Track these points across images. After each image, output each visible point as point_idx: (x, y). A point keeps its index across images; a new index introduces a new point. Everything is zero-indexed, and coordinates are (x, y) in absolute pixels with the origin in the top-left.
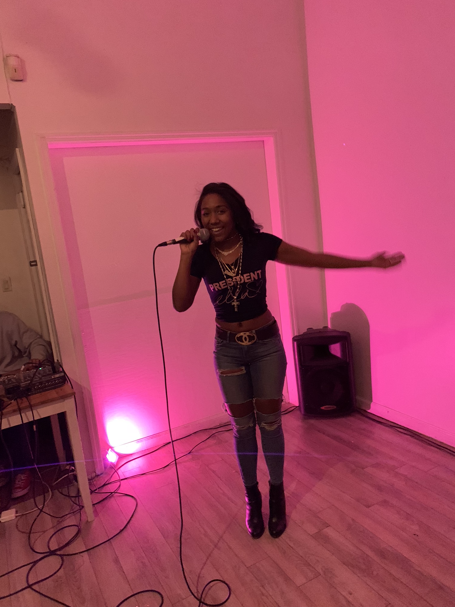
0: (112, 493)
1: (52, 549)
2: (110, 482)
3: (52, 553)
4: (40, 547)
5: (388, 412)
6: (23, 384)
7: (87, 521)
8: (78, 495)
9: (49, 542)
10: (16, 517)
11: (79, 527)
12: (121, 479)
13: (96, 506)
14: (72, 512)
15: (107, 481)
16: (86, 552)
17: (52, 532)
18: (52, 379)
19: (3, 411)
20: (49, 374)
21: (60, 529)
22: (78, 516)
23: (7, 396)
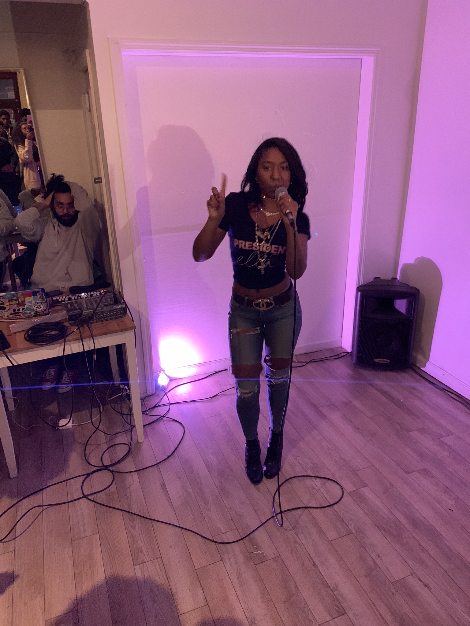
0: (161, 416)
1: (105, 465)
2: (159, 405)
3: (106, 468)
4: (95, 460)
5: (443, 374)
6: (85, 312)
7: (138, 441)
8: (130, 414)
9: (102, 456)
11: (130, 447)
12: (170, 403)
13: (146, 427)
14: (123, 430)
15: (157, 404)
16: (136, 472)
17: (105, 447)
18: (113, 310)
19: (67, 339)
20: (111, 304)
21: (112, 446)
22: (129, 437)
23: (70, 322)
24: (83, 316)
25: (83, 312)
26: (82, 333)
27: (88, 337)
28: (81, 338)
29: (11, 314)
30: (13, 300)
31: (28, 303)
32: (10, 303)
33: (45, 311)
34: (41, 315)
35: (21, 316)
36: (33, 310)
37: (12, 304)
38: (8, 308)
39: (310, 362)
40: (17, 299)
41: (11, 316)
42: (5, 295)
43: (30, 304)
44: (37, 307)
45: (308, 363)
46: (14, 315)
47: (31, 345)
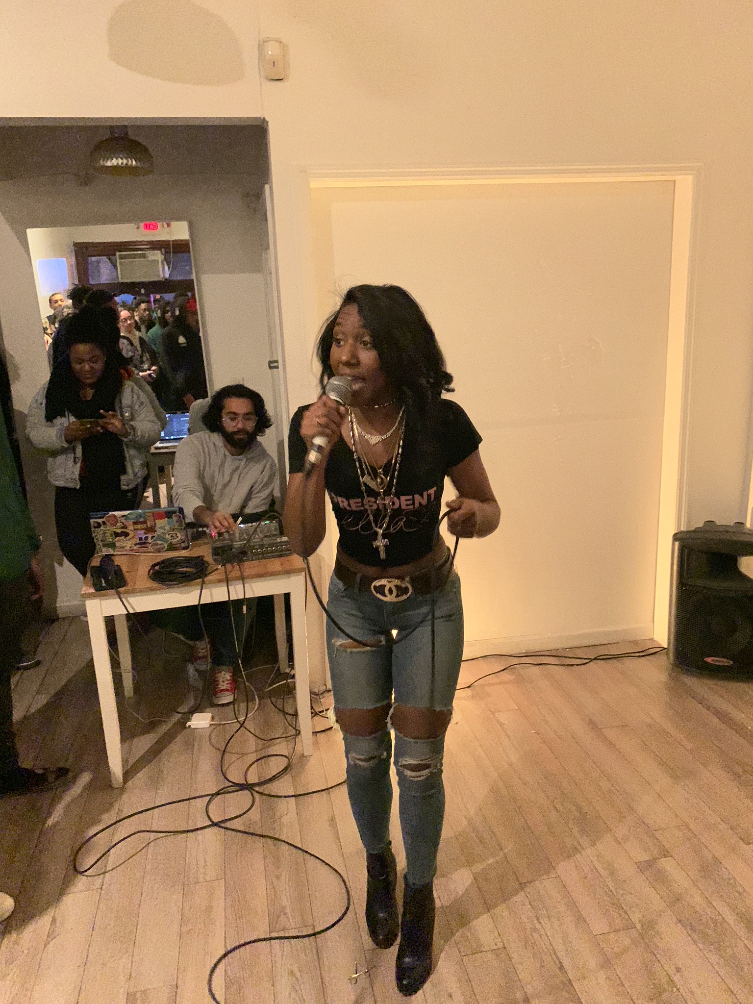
1: (250, 782)
3: (250, 787)
4: (236, 776)
6: (237, 544)
7: (303, 754)
8: (295, 715)
9: (248, 769)
10: (211, 725)
11: (291, 761)
13: (318, 734)
14: (284, 736)
16: (294, 798)
17: (253, 757)
18: (275, 543)
19: (206, 579)
20: (274, 535)
21: (264, 757)
22: (292, 745)
23: (214, 557)
24: (234, 550)
25: (234, 543)
26: (228, 573)
27: (237, 579)
28: (227, 581)
29: (136, 545)
30: (141, 522)
31: (160, 528)
32: (136, 528)
33: (184, 542)
34: (176, 549)
35: (150, 547)
36: (165, 540)
37: (138, 529)
38: (132, 534)
39: (595, 659)
40: (145, 522)
41: (135, 548)
42: (129, 514)
43: (163, 531)
44: (172, 536)
45: (591, 660)
46: (139, 546)
47: (155, 585)
